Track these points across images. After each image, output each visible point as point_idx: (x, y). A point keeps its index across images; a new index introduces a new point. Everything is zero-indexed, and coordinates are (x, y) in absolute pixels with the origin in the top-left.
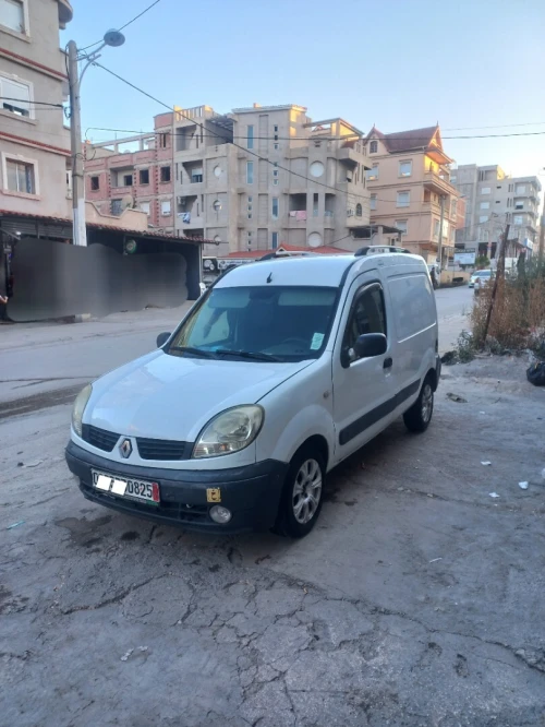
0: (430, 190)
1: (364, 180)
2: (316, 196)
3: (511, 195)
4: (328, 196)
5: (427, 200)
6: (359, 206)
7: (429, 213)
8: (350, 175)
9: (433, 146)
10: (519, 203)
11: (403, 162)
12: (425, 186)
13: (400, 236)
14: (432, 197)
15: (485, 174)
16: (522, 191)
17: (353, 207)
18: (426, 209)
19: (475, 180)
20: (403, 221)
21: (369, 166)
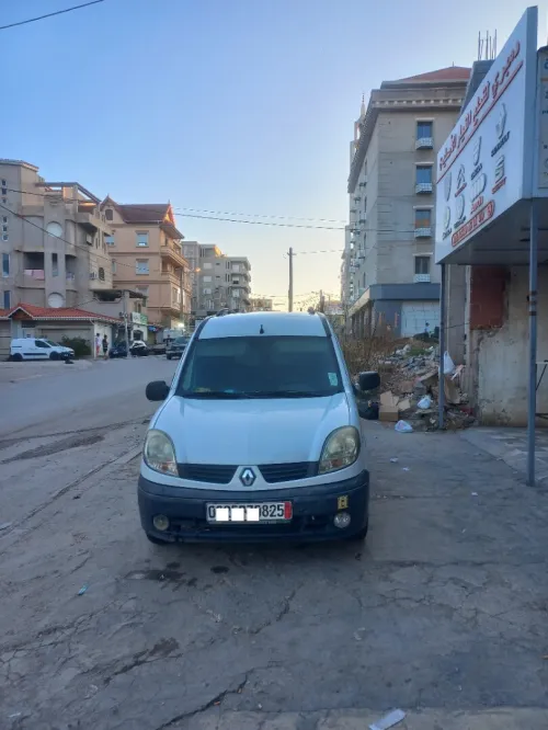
0: (167, 261)
1: (104, 246)
2: (55, 257)
3: (229, 272)
4: (69, 258)
5: (165, 271)
6: (101, 271)
7: (167, 282)
8: (89, 239)
9: (166, 222)
10: (237, 279)
11: (139, 233)
12: (162, 257)
13: (144, 301)
14: (169, 268)
15: (206, 252)
16: (236, 269)
17: (96, 271)
18: (164, 278)
19: (198, 256)
20: (145, 289)
21: (109, 232)
